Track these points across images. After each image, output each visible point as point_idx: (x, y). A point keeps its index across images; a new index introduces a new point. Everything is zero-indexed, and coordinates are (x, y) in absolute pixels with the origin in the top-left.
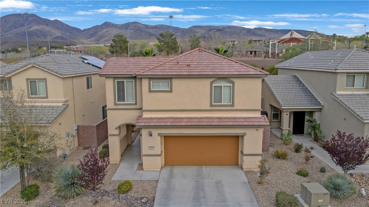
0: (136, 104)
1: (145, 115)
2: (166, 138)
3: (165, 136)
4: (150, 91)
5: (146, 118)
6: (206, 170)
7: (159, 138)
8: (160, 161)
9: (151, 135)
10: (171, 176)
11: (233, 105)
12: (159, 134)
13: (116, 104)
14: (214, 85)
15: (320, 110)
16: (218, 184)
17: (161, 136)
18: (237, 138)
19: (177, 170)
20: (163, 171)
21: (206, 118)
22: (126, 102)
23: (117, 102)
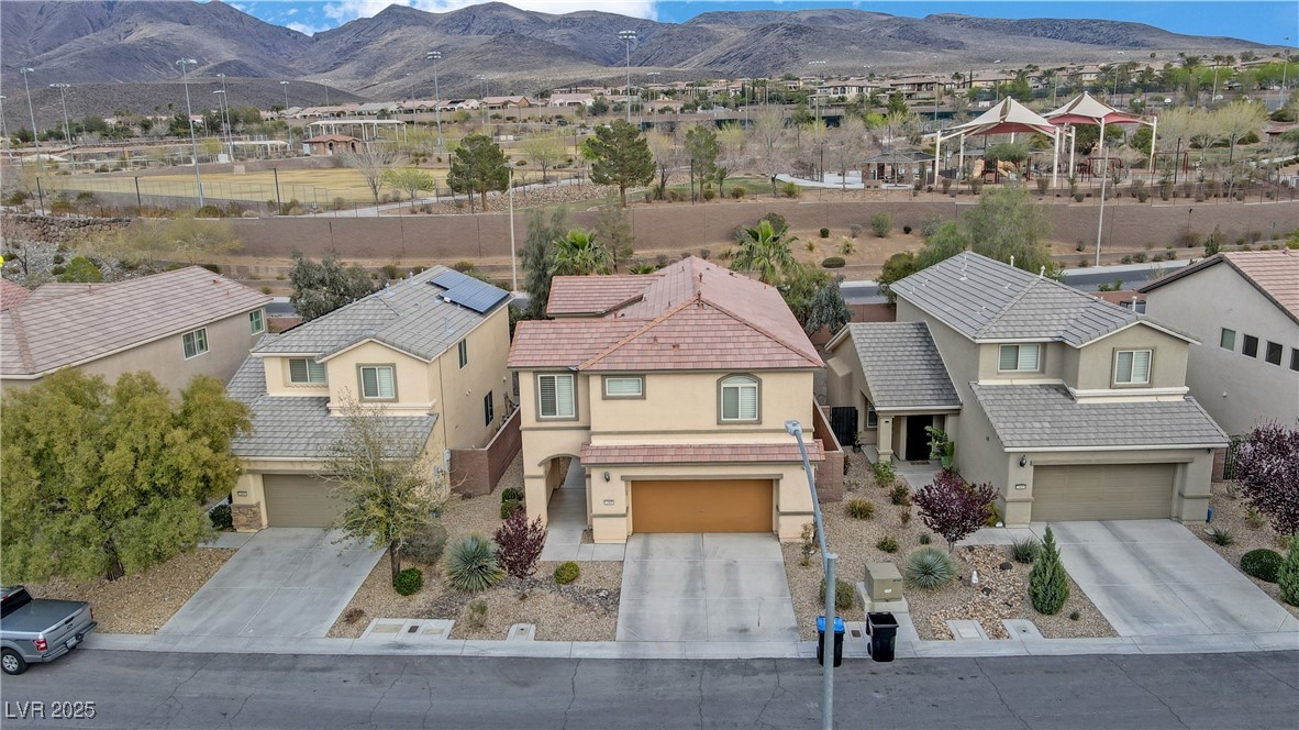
0: (577, 419)
1: (596, 442)
2: (637, 485)
3: (632, 481)
4: (605, 398)
5: (597, 448)
6: (710, 541)
7: (623, 483)
8: (624, 526)
9: (608, 480)
10: (646, 553)
11: (759, 422)
12: (623, 478)
13: (538, 420)
14: (723, 385)
15: (957, 412)
16: (730, 568)
17: (626, 481)
18: (770, 484)
19: (658, 542)
20: (632, 544)
21: (709, 446)
22: (557, 416)
23: (541, 416)
